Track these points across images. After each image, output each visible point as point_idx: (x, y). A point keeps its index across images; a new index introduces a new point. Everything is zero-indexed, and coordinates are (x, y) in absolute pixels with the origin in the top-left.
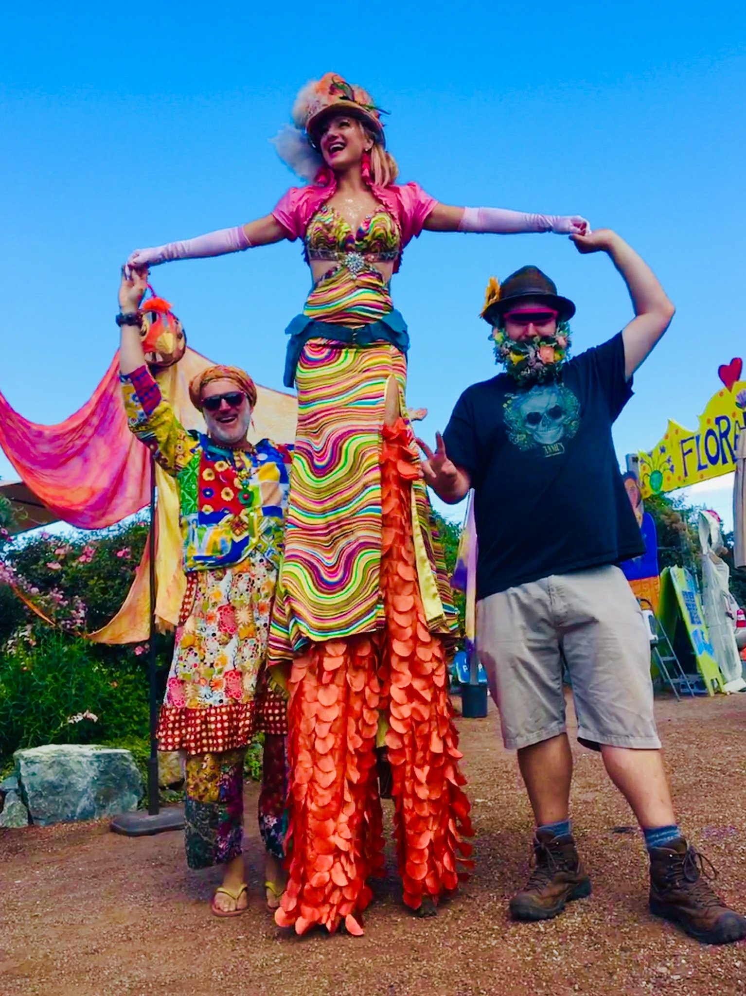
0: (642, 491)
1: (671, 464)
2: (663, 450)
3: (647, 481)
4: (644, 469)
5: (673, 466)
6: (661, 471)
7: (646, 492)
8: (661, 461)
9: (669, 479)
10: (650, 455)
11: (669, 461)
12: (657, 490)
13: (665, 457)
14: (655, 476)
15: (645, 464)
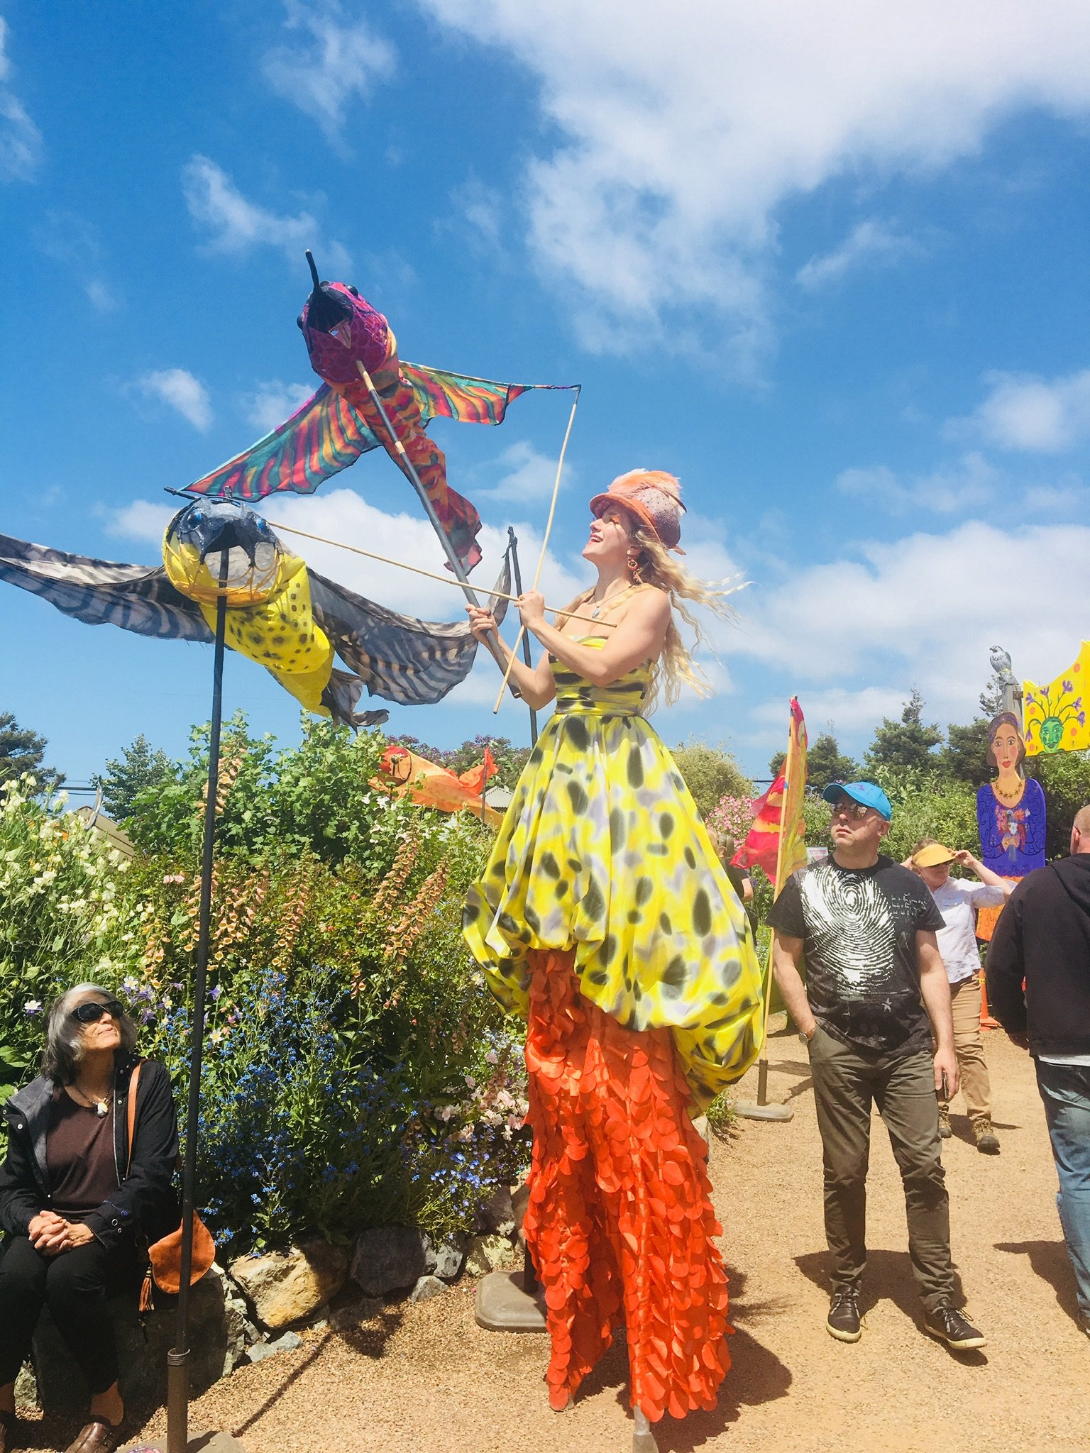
0: (1027, 745)
1: (1080, 710)
2: (1067, 687)
3: (1036, 730)
4: (1033, 711)
5: (1082, 713)
6: (1062, 718)
7: (1032, 748)
8: (1063, 704)
9: (1074, 732)
10: (1045, 693)
11: (1077, 704)
12: (1051, 746)
13: (1070, 698)
14: (1050, 725)
15: (1033, 704)
